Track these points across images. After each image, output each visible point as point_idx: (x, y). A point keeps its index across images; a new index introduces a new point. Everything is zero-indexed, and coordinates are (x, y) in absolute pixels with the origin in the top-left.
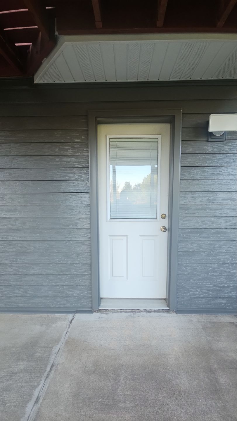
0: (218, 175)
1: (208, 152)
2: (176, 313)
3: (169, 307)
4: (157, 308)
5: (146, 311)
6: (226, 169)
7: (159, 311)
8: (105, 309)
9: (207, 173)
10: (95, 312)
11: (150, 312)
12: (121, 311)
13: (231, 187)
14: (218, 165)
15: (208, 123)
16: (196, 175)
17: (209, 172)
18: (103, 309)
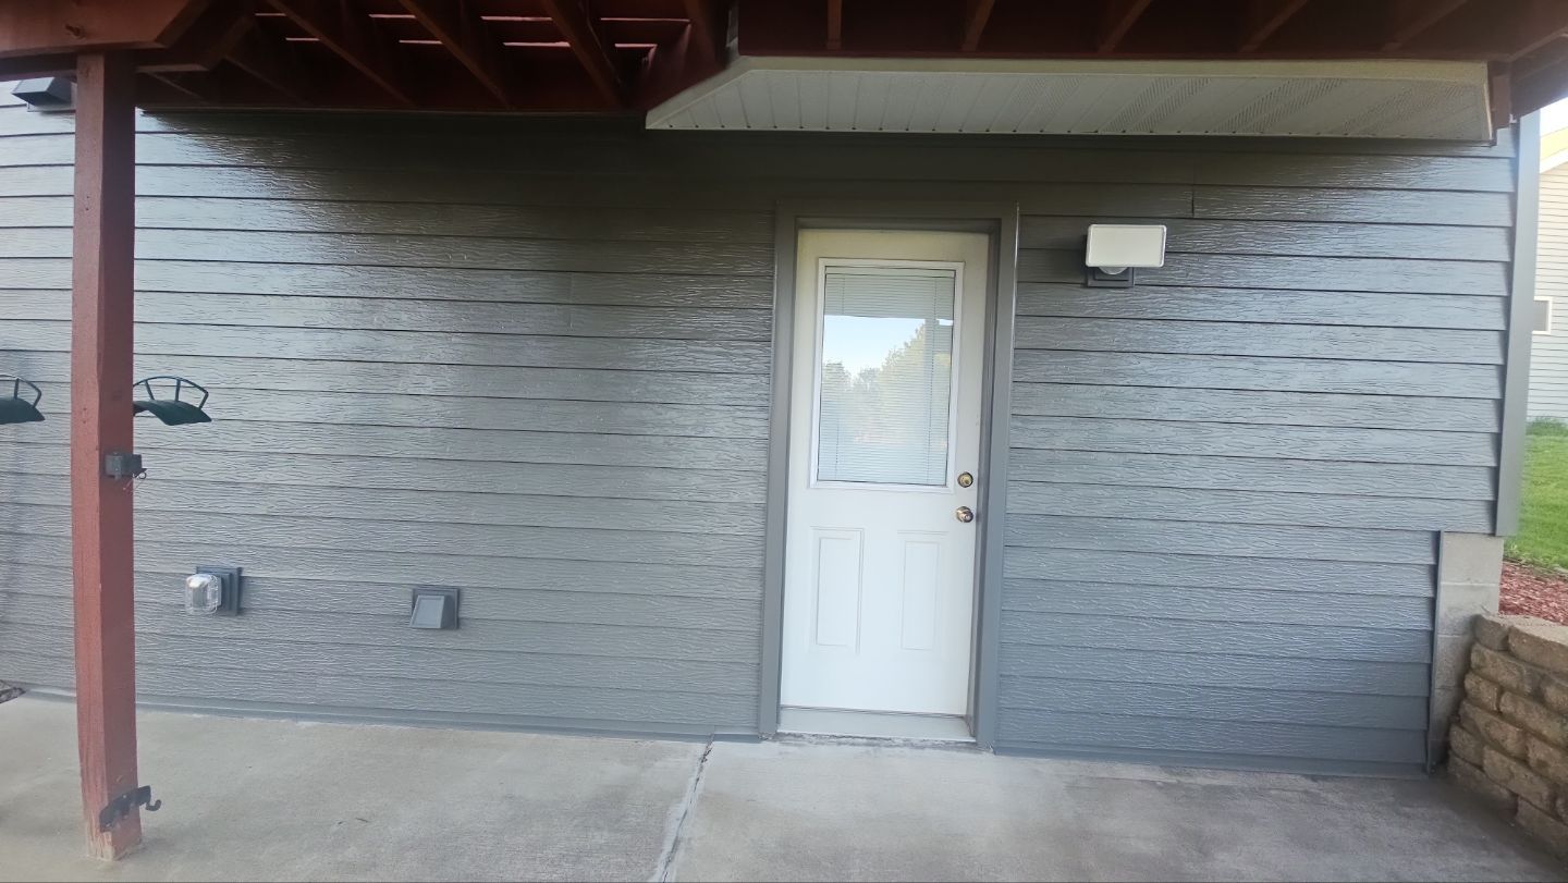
0: (1114, 373)
1: (1086, 313)
2: (995, 753)
3: (974, 736)
4: (941, 738)
5: (908, 744)
6: (1134, 360)
7: (947, 746)
8: (794, 735)
9: (1086, 369)
10: (766, 739)
11: (923, 748)
12: (838, 740)
13: (1149, 408)
14: (1115, 349)
15: (1084, 240)
16: (1054, 372)
17: (1092, 365)
18: (789, 734)
